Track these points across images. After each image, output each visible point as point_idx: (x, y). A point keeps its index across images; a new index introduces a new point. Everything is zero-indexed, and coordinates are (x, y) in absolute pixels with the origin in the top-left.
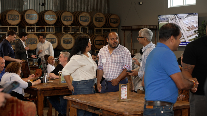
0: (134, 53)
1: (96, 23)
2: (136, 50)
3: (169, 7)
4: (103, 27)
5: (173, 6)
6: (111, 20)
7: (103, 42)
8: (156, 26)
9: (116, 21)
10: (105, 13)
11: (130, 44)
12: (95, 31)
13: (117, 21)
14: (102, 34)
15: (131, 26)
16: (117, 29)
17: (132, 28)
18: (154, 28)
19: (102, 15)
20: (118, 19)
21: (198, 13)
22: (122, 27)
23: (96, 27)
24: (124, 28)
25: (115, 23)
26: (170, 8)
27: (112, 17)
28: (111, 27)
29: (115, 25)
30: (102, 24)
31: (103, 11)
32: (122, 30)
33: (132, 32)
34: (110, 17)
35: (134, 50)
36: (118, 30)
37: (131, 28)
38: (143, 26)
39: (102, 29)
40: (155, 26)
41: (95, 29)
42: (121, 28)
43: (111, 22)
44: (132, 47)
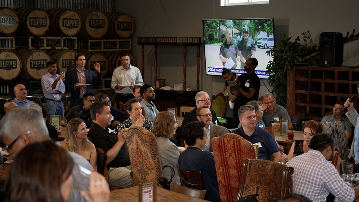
0: (160, 87)
1: (91, 31)
2: (164, 80)
3: (222, 5)
4: (104, 37)
5: (230, 3)
6: (118, 25)
7: (105, 65)
8: (200, 39)
9: (128, 27)
10: (108, 12)
11: (153, 68)
12: (89, 44)
13: (130, 26)
14: (103, 50)
15: (155, 38)
16: (129, 42)
17: (157, 41)
18: (196, 42)
19: (101, 16)
20: (131, 23)
21: (273, 20)
22: (139, 38)
23: (92, 38)
24: (143, 41)
25: (125, 30)
26: (225, 7)
27: (121, 19)
28: (119, 38)
29: (125, 34)
30: (102, 32)
31: (104, 7)
32: (139, 44)
33: (156, 48)
34: (116, 19)
35: (161, 79)
36: (131, 43)
37: (155, 41)
38: (176, 38)
39: (103, 41)
40: (197, 38)
41: (90, 41)
42: (136, 40)
43: (118, 29)
44: (156, 74)
